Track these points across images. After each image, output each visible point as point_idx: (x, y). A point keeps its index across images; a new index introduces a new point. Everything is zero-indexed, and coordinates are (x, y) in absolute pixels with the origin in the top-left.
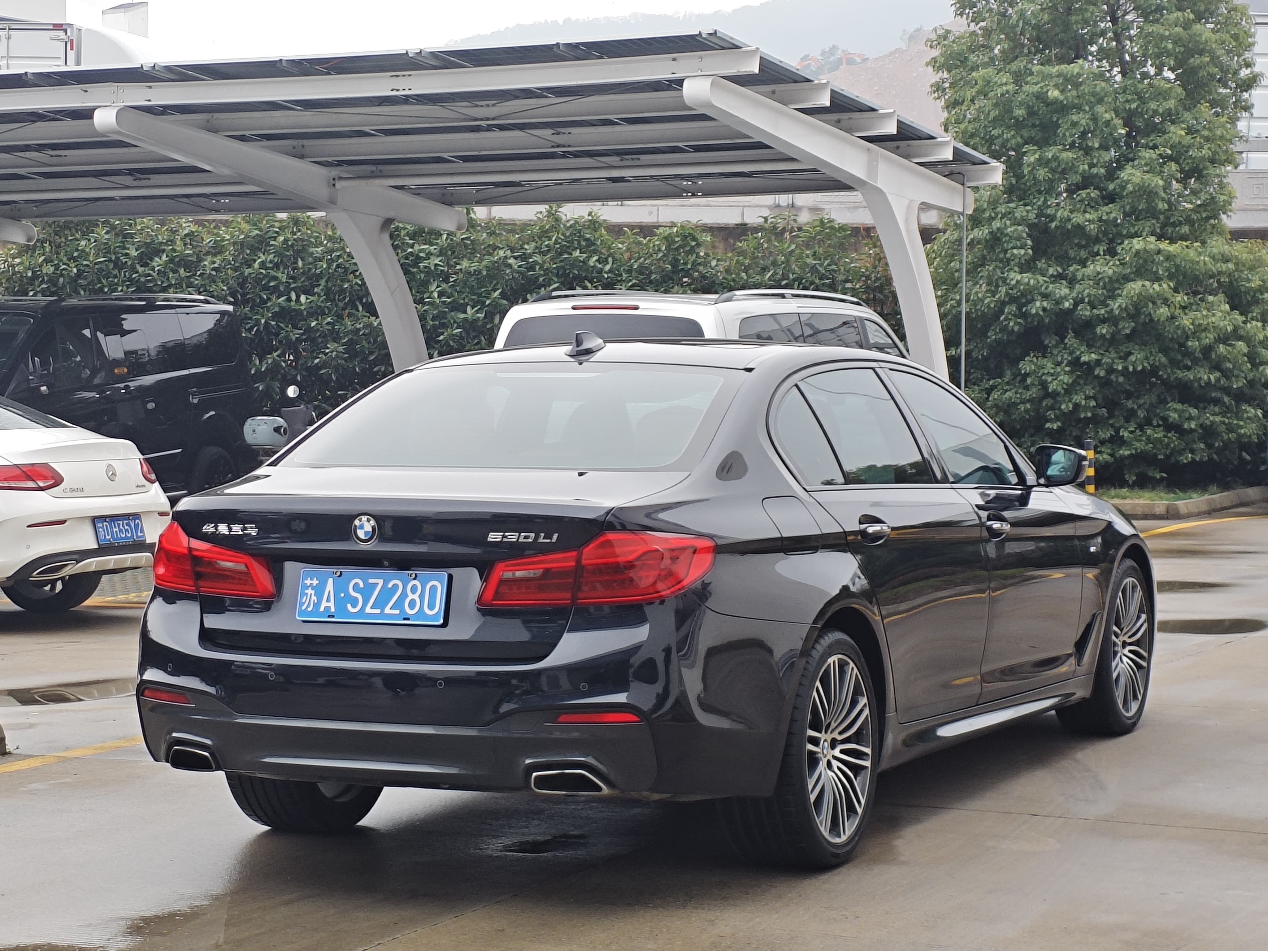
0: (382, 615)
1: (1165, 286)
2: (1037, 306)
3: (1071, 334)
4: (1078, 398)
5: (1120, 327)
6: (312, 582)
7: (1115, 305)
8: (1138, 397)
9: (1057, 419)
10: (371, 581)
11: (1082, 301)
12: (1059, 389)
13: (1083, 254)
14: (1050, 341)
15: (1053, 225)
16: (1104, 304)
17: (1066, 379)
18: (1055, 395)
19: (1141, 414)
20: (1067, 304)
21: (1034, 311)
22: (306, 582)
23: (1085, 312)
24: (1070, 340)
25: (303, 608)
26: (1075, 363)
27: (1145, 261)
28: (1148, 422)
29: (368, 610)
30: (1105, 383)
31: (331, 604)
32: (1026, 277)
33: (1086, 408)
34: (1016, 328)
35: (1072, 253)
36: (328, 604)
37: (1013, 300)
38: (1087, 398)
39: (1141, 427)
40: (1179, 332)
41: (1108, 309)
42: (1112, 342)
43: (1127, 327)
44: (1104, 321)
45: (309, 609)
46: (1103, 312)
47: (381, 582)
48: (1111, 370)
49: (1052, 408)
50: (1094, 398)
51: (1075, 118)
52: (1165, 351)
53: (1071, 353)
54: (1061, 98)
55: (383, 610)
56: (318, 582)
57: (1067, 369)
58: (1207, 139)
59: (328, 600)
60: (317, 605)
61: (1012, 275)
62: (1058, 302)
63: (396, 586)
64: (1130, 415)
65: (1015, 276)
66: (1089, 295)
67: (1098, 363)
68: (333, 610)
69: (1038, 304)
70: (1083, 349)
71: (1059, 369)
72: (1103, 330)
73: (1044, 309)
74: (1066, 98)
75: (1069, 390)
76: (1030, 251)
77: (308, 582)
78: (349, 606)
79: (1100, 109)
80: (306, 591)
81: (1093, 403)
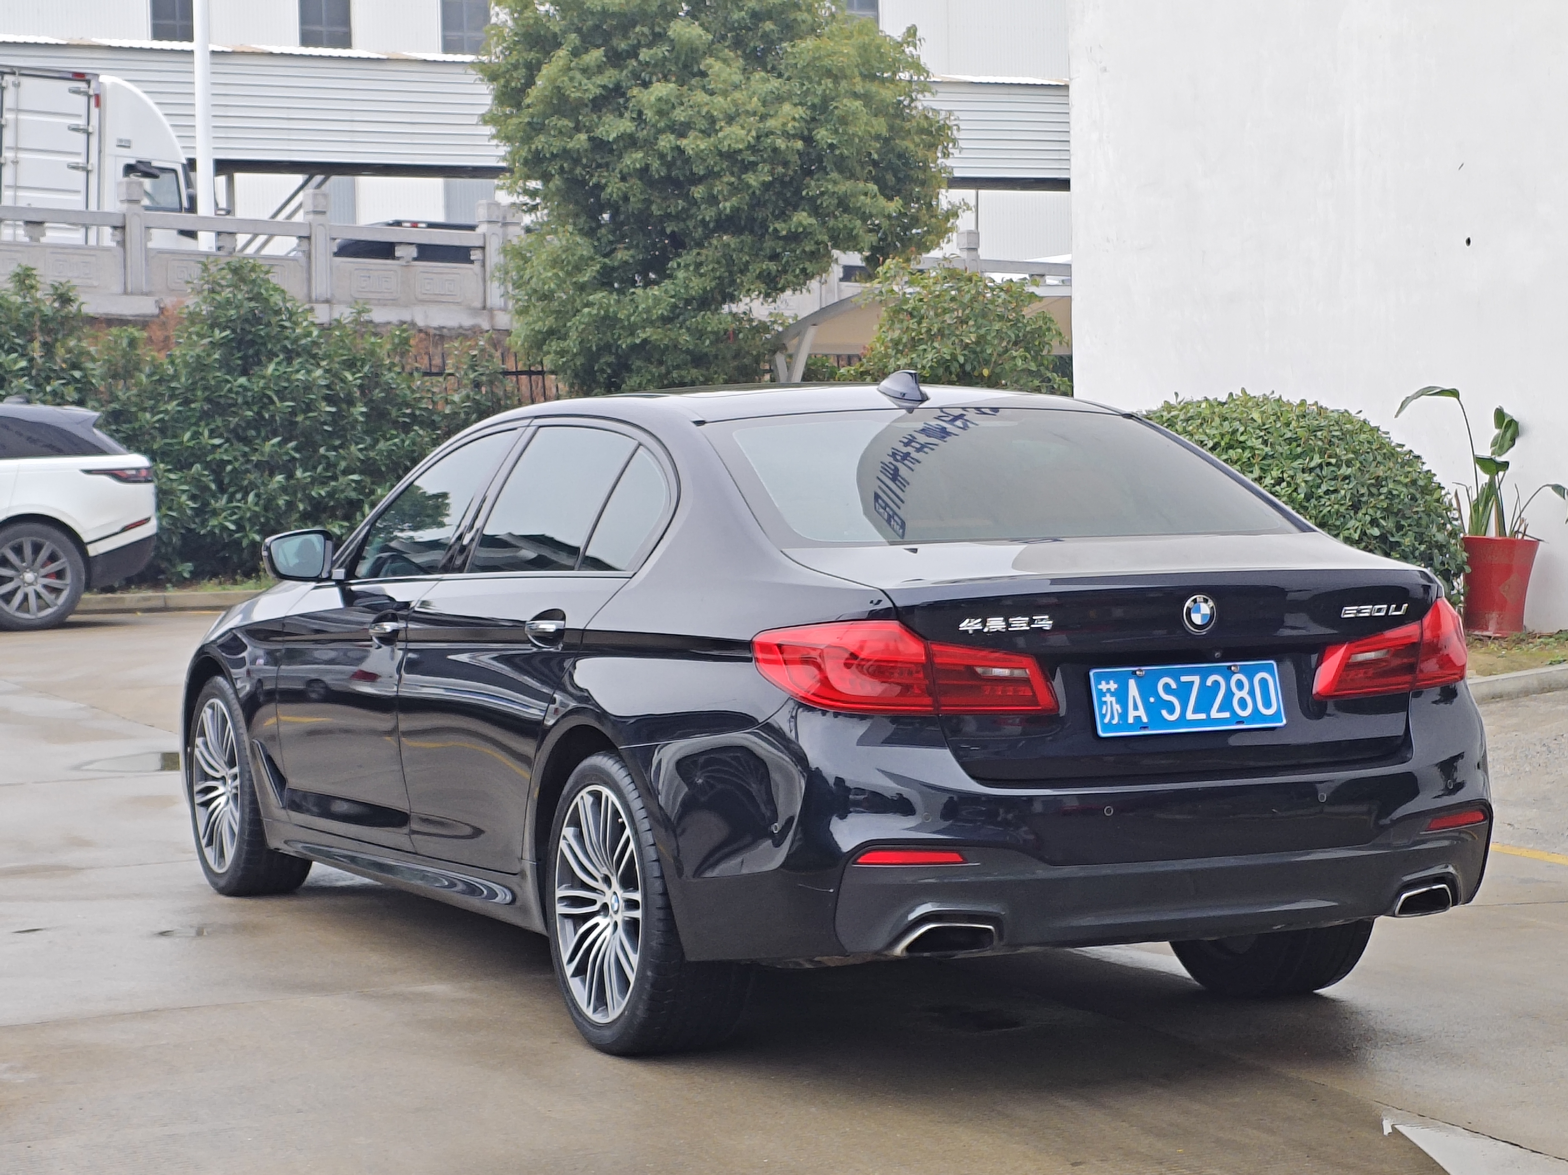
0: (1210, 721)
6: (1108, 686)
10: (1184, 679)
22: (1100, 687)
25: (1106, 720)
29: (1190, 716)
31: (1141, 712)
36: (1137, 713)
45: (1115, 721)
47: (1196, 679)
55: (1208, 715)
56: (1116, 686)
59: (1136, 708)
60: (1124, 715)
63: (1216, 684)
68: (1145, 719)
77: (1103, 686)
78: (1164, 713)
80: (1104, 699)
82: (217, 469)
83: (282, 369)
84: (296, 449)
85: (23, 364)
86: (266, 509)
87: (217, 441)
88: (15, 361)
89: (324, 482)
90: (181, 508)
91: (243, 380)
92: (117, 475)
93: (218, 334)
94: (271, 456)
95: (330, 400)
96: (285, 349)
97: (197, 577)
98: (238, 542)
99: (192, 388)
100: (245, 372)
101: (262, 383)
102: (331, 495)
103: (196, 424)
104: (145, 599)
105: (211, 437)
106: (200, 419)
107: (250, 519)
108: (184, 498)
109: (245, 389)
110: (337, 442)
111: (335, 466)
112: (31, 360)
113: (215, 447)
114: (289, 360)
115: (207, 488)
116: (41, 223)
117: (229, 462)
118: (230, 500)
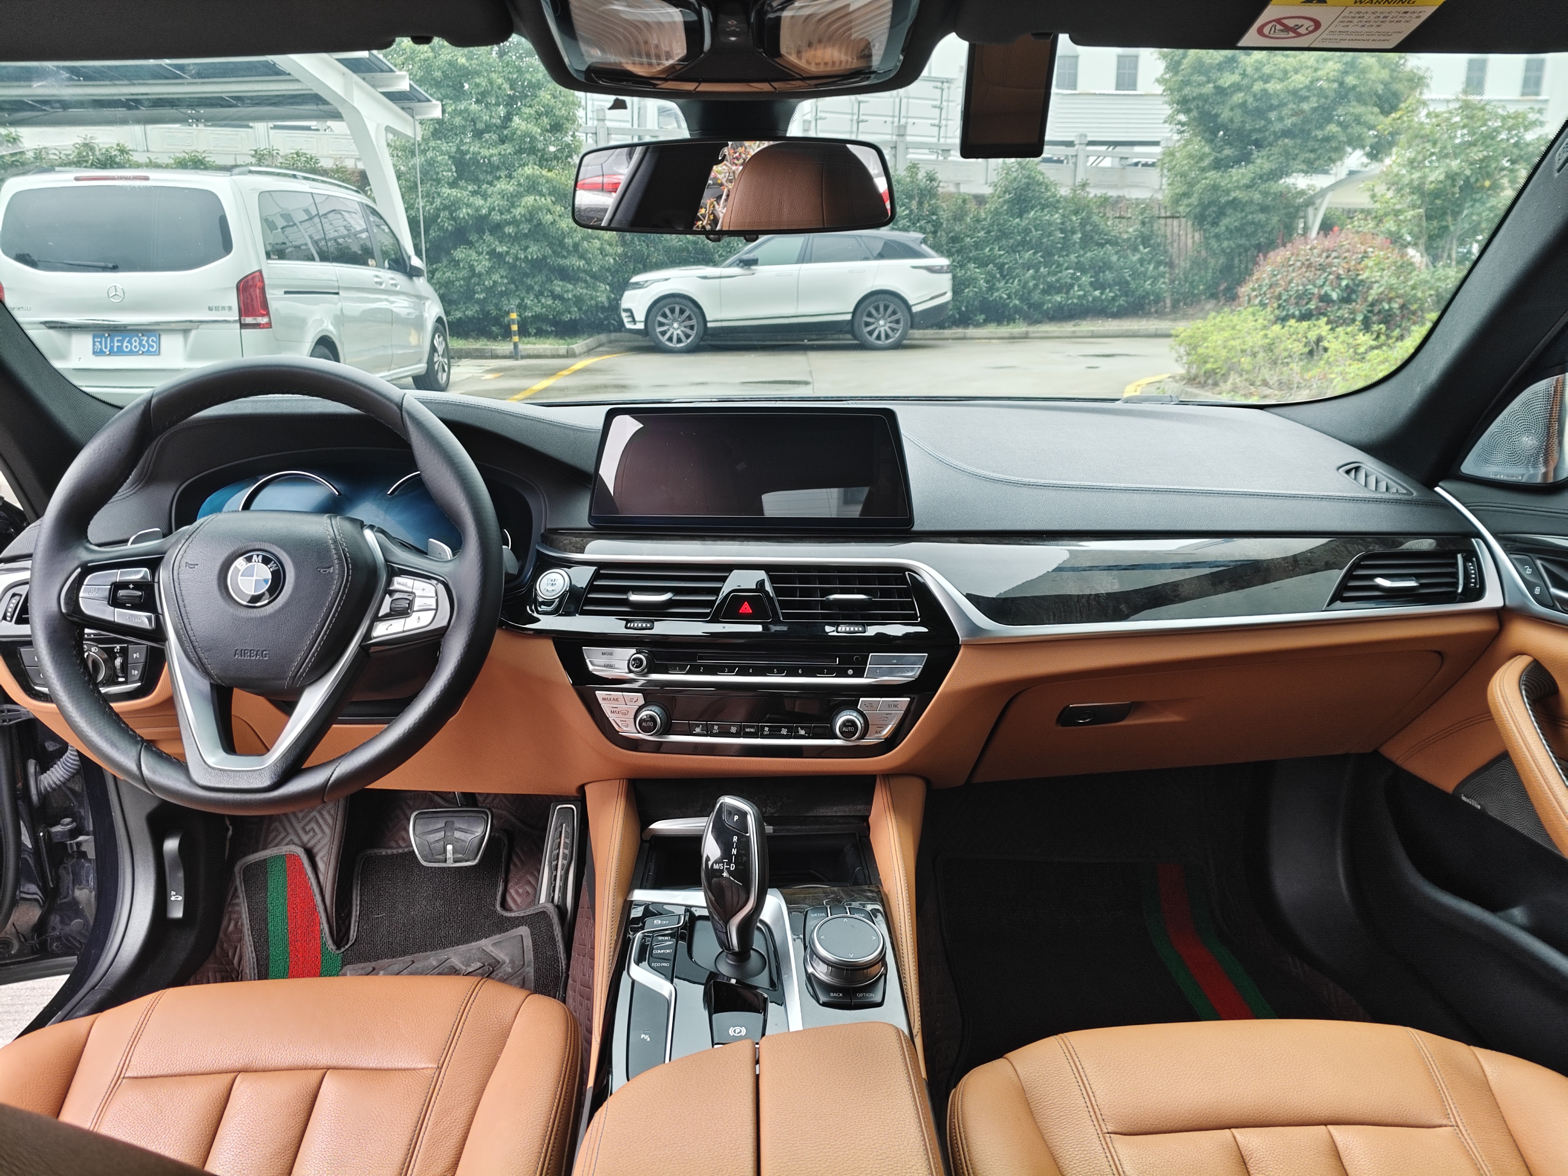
1: (549, 200)
2: (463, 213)
3: (487, 233)
4: (496, 277)
5: (521, 228)
7: (518, 212)
8: (533, 277)
9: (482, 292)
11: (494, 209)
12: (483, 271)
13: (489, 178)
14: (474, 237)
15: (468, 157)
16: (509, 211)
17: (487, 264)
18: (480, 275)
19: (537, 288)
20: (484, 211)
21: (461, 216)
23: (496, 217)
24: (487, 237)
26: (492, 253)
27: (534, 182)
28: (541, 293)
30: (512, 267)
32: (454, 192)
33: (502, 284)
34: (450, 228)
35: (481, 177)
37: (445, 208)
38: (502, 277)
39: (537, 297)
40: (560, 232)
41: (512, 215)
42: (515, 239)
43: (525, 228)
44: (509, 223)
46: (508, 217)
48: (516, 258)
49: (478, 284)
50: (506, 277)
51: (477, 80)
52: (550, 245)
53: (489, 246)
54: (467, 64)
57: (487, 257)
58: (563, 103)
61: (444, 190)
62: (477, 210)
64: (530, 289)
65: (446, 191)
66: (499, 205)
67: (507, 253)
69: (464, 210)
70: (497, 243)
71: (481, 257)
72: (510, 230)
73: (468, 214)
74: (471, 65)
75: (490, 271)
76: (455, 174)
79: (494, 76)
81: (505, 281)
82: (1000, 267)
83: (1038, 214)
84: (1041, 256)
85: (907, 212)
86: (1024, 287)
87: (1002, 253)
88: (903, 211)
89: (1055, 274)
90: (980, 288)
91: (1018, 220)
92: (930, 269)
93: (1007, 196)
94: (1028, 260)
95: (1062, 231)
96: (1040, 203)
97: (986, 321)
98: (1007, 305)
99: (992, 225)
100: (1020, 216)
101: (1027, 222)
102: (1058, 281)
103: (993, 243)
104: (955, 333)
105: (999, 250)
106: (995, 240)
107: (1015, 293)
108: (982, 281)
109: (1018, 225)
110: (1064, 253)
111: (1062, 265)
112: (911, 211)
113: (1001, 256)
114: (1042, 209)
115: (994, 277)
116: (949, 150)
117: (1007, 263)
118: (1006, 283)
